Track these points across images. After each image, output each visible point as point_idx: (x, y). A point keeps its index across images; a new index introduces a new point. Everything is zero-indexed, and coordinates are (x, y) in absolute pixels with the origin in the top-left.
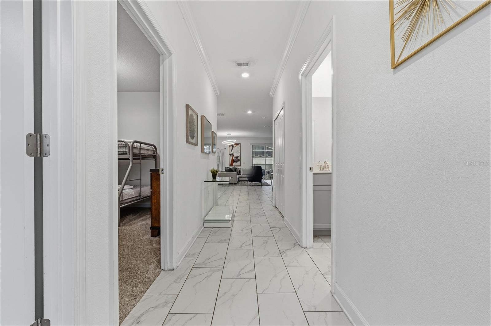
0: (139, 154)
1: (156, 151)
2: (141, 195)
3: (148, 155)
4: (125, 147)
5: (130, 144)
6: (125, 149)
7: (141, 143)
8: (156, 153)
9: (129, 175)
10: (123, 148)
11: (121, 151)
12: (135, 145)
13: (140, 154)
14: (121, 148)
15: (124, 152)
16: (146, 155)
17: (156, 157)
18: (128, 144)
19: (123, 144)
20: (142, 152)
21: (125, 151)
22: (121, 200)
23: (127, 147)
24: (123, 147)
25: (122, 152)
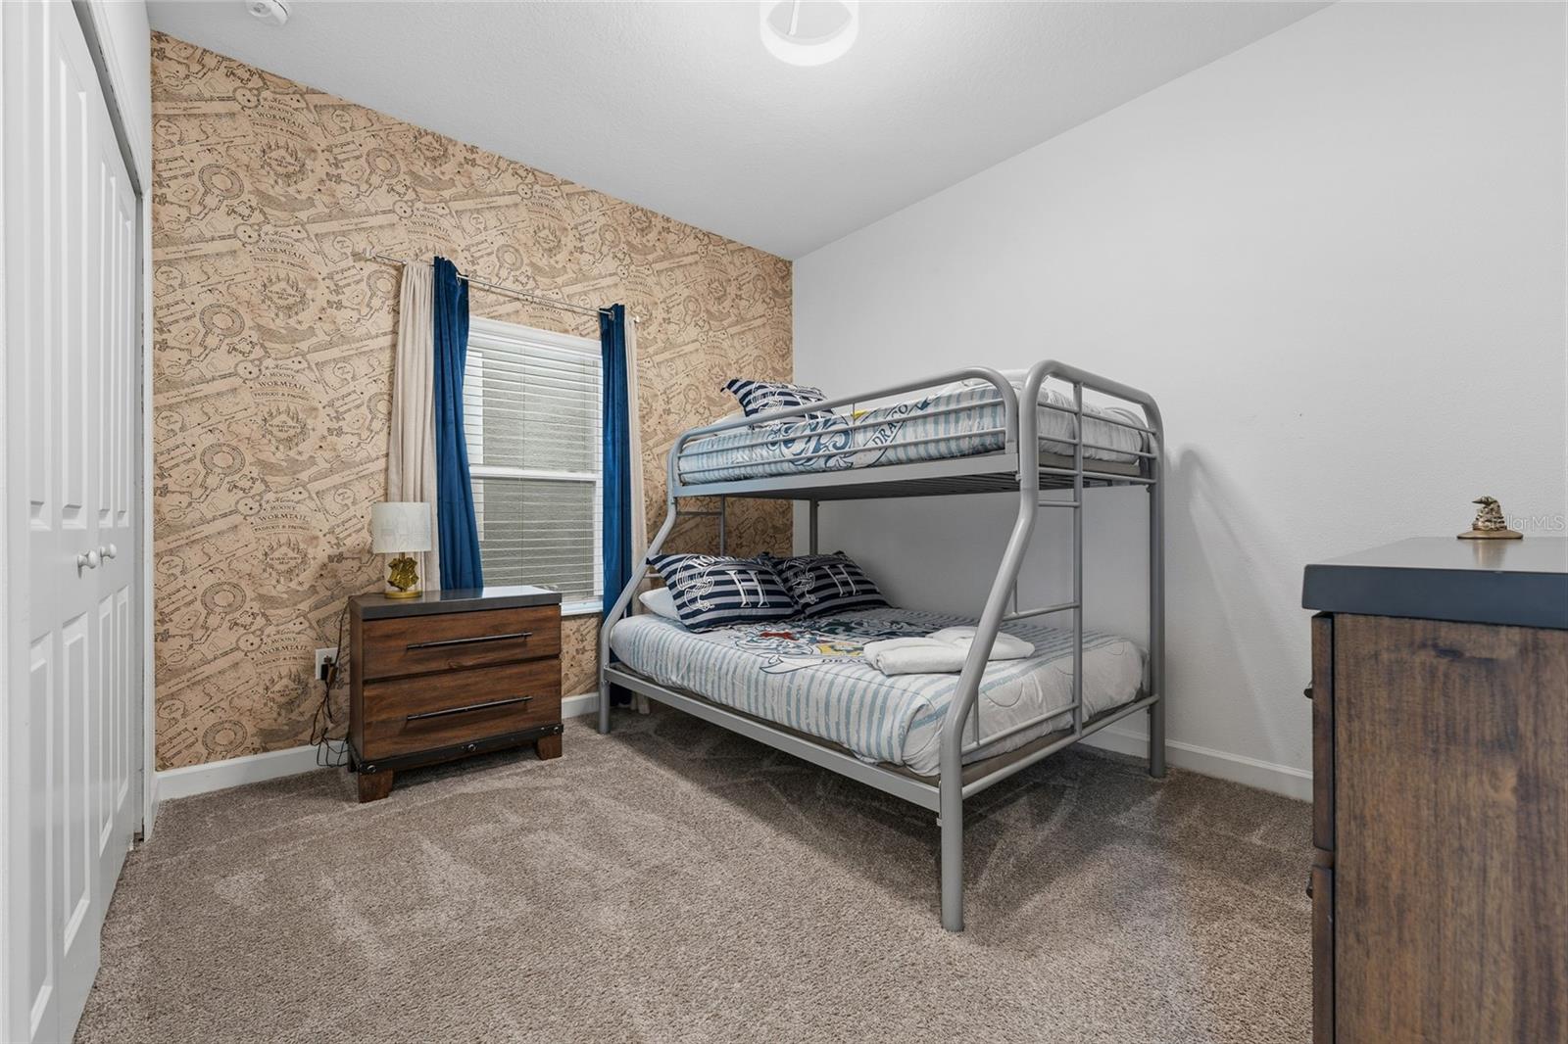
0: (1070, 452)
1: (1158, 435)
2: (1079, 707)
3: (1113, 456)
4: (994, 405)
5: (1022, 393)
6: (994, 418)
7: (1079, 381)
8: (1153, 444)
9: (1013, 586)
10: (981, 417)
11: (970, 437)
12: (1046, 396)
13: (1075, 445)
14: (969, 417)
15: (988, 441)
16: (1105, 455)
17: (1156, 470)
18: (1011, 388)
19: (983, 394)
20: (1085, 441)
21: (994, 434)
22: (969, 745)
23: (1002, 403)
24: (982, 407)
25: (976, 441)
